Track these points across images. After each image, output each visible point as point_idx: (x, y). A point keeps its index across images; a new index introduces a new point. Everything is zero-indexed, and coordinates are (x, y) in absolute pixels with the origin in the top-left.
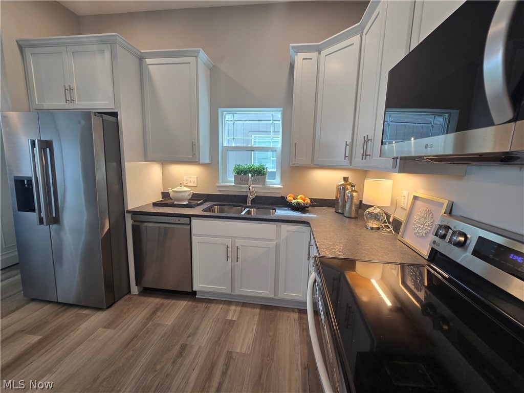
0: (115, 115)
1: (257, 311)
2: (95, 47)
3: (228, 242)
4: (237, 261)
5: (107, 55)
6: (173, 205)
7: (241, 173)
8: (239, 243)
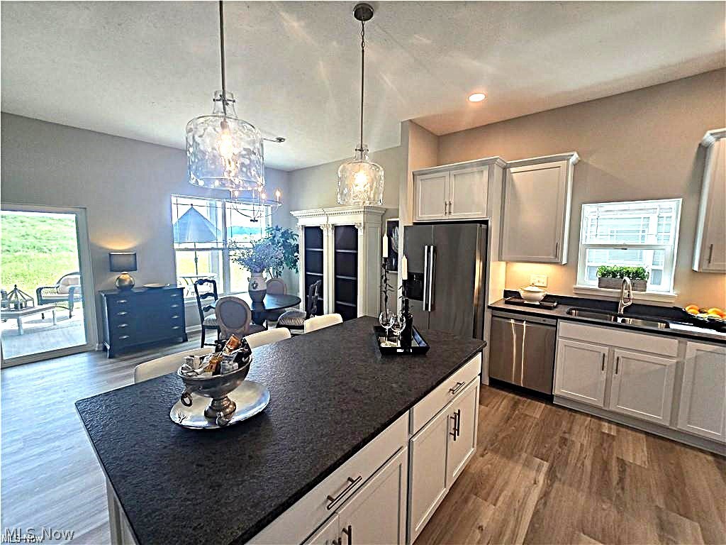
0: (486, 222)
1: (643, 436)
2: (475, 169)
3: (606, 350)
4: (617, 373)
5: (486, 174)
6: (522, 304)
7: (608, 276)
8: (618, 353)
